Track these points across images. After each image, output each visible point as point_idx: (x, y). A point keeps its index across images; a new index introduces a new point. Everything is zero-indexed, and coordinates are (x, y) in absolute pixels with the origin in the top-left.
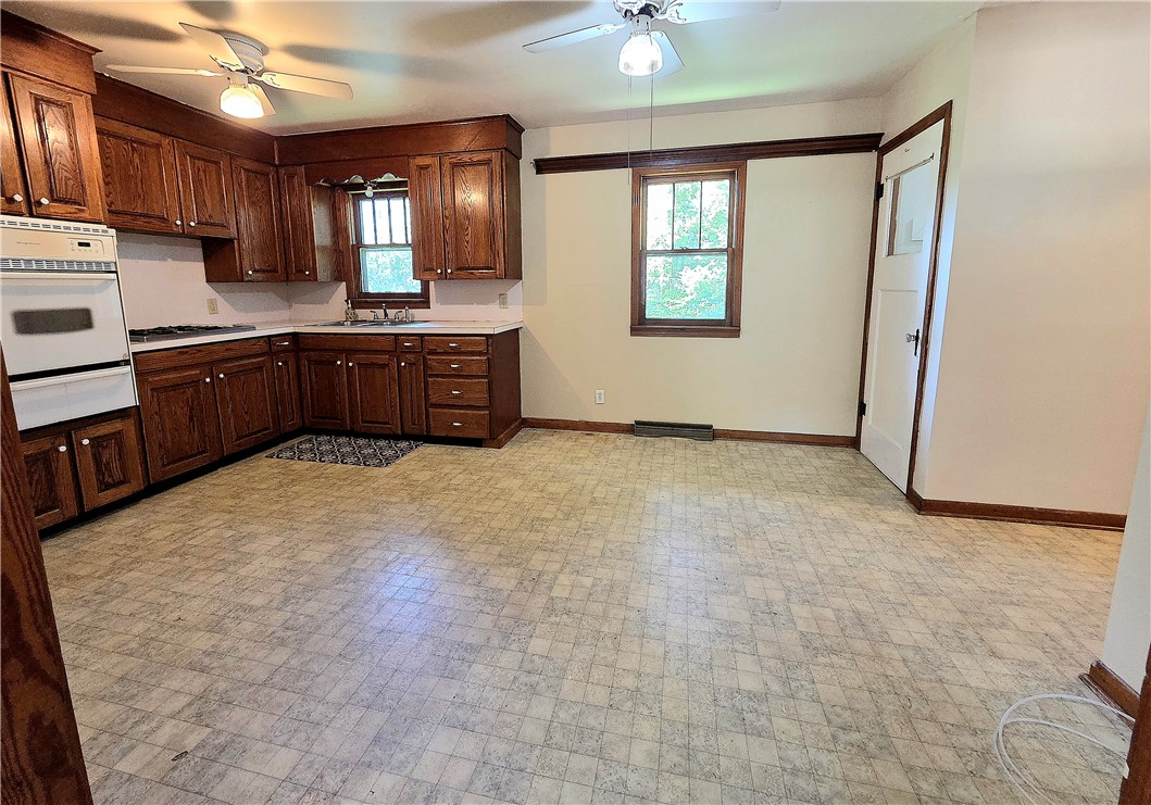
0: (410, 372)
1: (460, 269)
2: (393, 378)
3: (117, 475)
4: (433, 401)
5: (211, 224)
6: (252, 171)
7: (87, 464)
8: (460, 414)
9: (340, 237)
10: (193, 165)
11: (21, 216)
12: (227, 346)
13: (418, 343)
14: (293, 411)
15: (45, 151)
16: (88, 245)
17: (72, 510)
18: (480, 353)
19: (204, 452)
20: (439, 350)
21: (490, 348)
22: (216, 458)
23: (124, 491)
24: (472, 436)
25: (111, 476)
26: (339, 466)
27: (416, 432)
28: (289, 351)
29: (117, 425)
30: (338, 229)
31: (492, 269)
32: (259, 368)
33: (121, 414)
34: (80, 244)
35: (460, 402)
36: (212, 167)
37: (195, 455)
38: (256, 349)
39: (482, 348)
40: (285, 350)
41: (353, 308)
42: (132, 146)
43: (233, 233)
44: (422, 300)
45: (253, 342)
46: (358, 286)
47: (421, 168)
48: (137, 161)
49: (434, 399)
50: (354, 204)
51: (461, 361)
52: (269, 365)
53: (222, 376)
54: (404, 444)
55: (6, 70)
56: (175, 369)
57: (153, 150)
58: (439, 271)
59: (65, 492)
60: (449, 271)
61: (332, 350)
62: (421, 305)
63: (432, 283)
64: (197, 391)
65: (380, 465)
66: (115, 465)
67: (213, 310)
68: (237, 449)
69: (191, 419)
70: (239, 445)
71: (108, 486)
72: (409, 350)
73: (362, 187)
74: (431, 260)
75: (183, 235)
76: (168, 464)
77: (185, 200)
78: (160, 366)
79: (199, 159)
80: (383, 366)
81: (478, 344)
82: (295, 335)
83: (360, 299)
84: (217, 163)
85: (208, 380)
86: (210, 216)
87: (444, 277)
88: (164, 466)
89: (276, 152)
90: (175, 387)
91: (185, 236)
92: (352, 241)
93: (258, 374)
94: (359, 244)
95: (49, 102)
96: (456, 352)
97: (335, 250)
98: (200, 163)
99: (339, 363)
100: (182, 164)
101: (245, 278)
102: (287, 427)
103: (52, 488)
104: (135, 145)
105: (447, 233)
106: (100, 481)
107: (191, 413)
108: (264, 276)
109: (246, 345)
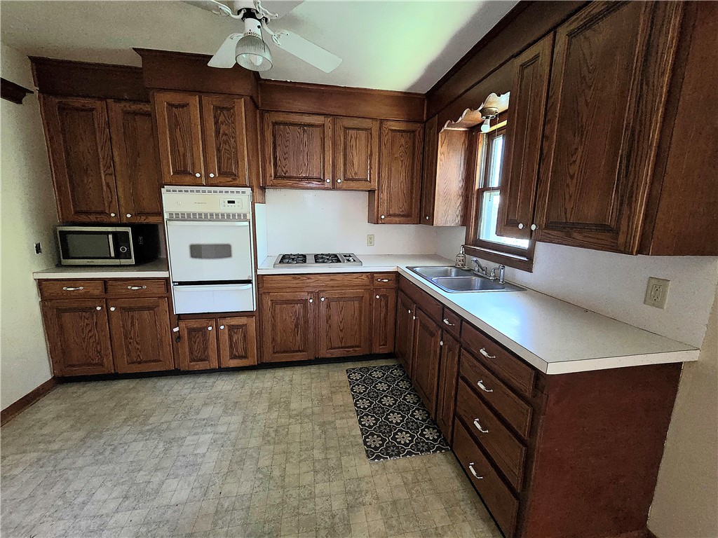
1: (551, 226)
3: (241, 352)
4: (460, 412)
5: (356, 180)
6: (399, 131)
7: (225, 337)
10: (347, 134)
12: (332, 277)
13: (457, 326)
14: (386, 337)
16: (233, 202)
17: (215, 365)
18: (518, 393)
19: (303, 351)
20: (472, 349)
22: (311, 357)
23: (245, 362)
25: (237, 352)
29: (243, 321)
30: (467, 174)
32: (359, 298)
33: (248, 314)
34: (229, 202)
36: (363, 134)
37: (294, 352)
38: (358, 282)
40: (385, 286)
41: (465, 254)
42: (304, 130)
43: (374, 185)
44: (524, 259)
45: (355, 276)
46: (475, 233)
47: (526, 66)
49: (460, 408)
51: (493, 385)
52: (367, 296)
53: (324, 299)
54: (432, 433)
55: (200, 94)
56: (289, 288)
57: (318, 129)
58: (521, 226)
59: (213, 354)
60: (533, 227)
62: (523, 266)
64: (304, 307)
66: (240, 345)
67: (371, 243)
68: (329, 356)
69: (296, 326)
70: (331, 353)
71: (236, 357)
72: (449, 330)
76: (277, 352)
78: (278, 285)
79: (352, 129)
82: (398, 273)
83: (474, 246)
84: (368, 130)
85: (311, 301)
86: (356, 174)
87: (530, 235)
88: (274, 353)
89: (425, 108)
90: (288, 301)
92: (479, 184)
93: (356, 303)
94: (486, 189)
95: (222, 108)
97: (461, 195)
98: (354, 132)
99: (410, 311)
100: (339, 136)
101: (380, 222)
102: (378, 349)
103: (206, 348)
104: (305, 128)
105: (543, 164)
106: (231, 352)
107: (297, 322)
108: (397, 219)
109: (349, 277)
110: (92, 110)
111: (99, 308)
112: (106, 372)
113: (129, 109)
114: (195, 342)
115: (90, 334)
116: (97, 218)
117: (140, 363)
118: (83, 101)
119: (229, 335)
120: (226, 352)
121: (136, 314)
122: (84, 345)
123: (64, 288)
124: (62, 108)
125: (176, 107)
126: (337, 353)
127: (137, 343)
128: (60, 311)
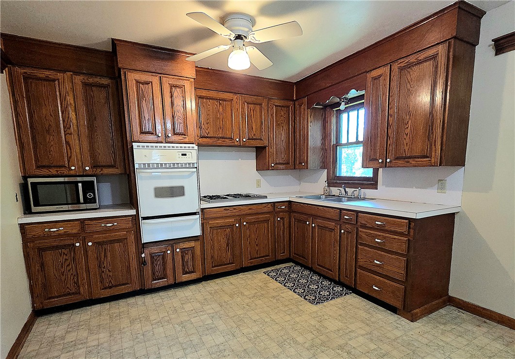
0: (347, 238)
1: (397, 158)
2: (335, 240)
3: (191, 268)
4: (361, 264)
5: (255, 139)
6: (280, 106)
7: (179, 259)
8: (380, 281)
9: (326, 140)
10: (248, 107)
11: (162, 143)
12: (250, 207)
13: (354, 218)
14: (284, 247)
15: (173, 111)
16: (185, 155)
17: (171, 282)
18: (401, 234)
19: (232, 263)
20: (368, 225)
21: (412, 231)
22: (238, 267)
23: (193, 276)
24: (387, 301)
25: (188, 268)
26: (291, 292)
27: (347, 283)
28: (286, 212)
29: (192, 244)
30: (325, 136)
31: (428, 157)
32: (267, 221)
33: (195, 238)
34: (183, 155)
35: (380, 271)
36: (258, 107)
37: (228, 264)
38: (266, 210)
39: (404, 229)
40: (283, 211)
41: (329, 186)
42: (219, 102)
43: (266, 143)
44: (371, 183)
45: (264, 205)
46: (334, 172)
47: (375, 79)
48: (221, 110)
49: (361, 262)
50: (337, 117)
51: (385, 238)
52: (272, 219)
53: (245, 223)
54: (338, 289)
55: (160, 75)
56: (222, 217)
57: (229, 103)
58: (380, 161)
59: (169, 272)
60: (388, 160)
61: (306, 214)
62: (371, 186)
63: (381, 170)
64: (232, 230)
65: (312, 302)
66: (190, 263)
67: (259, 185)
68: (250, 265)
69: (228, 245)
70: (251, 263)
71: (186, 273)
72: (348, 222)
73: (339, 104)
74: (375, 152)
75: (239, 146)
76: (215, 266)
77: (242, 127)
78: (215, 216)
79: (251, 104)
80: (332, 230)
81: (400, 225)
82: (290, 202)
83: (335, 181)
84: (261, 105)
85: (237, 225)
86: (254, 135)
87: (385, 165)
88: (213, 267)
89: (295, 92)
90: (221, 227)
91: (241, 146)
92: (333, 142)
93: (266, 224)
94: (338, 144)
95: (176, 86)
96: (380, 229)
97: (322, 149)
98: (252, 106)
99: (308, 223)
100: (243, 108)
101: (270, 169)
102: (280, 256)
103: (165, 269)
104: (221, 102)
105: (390, 129)
106: (183, 269)
107: (228, 242)
108: (281, 166)
109: (260, 206)
110: (54, 80)
111: (78, 244)
112: (83, 299)
113: (87, 81)
114: (156, 265)
115: (68, 269)
116: (57, 171)
117: (110, 287)
118: (47, 73)
119: (182, 256)
120: (179, 270)
121: (108, 247)
122: (63, 278)
123: (46, 230)
124: (27, 78)
125: (143, 84)
126: (256, 262)
127: (109, 271)
128: (41, 250)
